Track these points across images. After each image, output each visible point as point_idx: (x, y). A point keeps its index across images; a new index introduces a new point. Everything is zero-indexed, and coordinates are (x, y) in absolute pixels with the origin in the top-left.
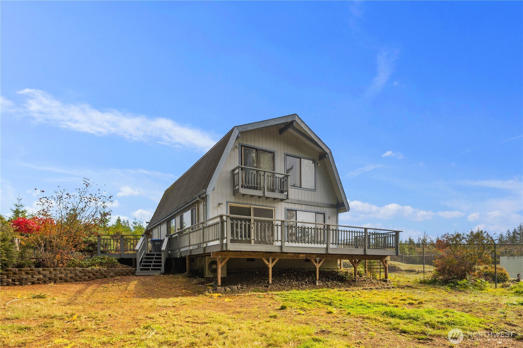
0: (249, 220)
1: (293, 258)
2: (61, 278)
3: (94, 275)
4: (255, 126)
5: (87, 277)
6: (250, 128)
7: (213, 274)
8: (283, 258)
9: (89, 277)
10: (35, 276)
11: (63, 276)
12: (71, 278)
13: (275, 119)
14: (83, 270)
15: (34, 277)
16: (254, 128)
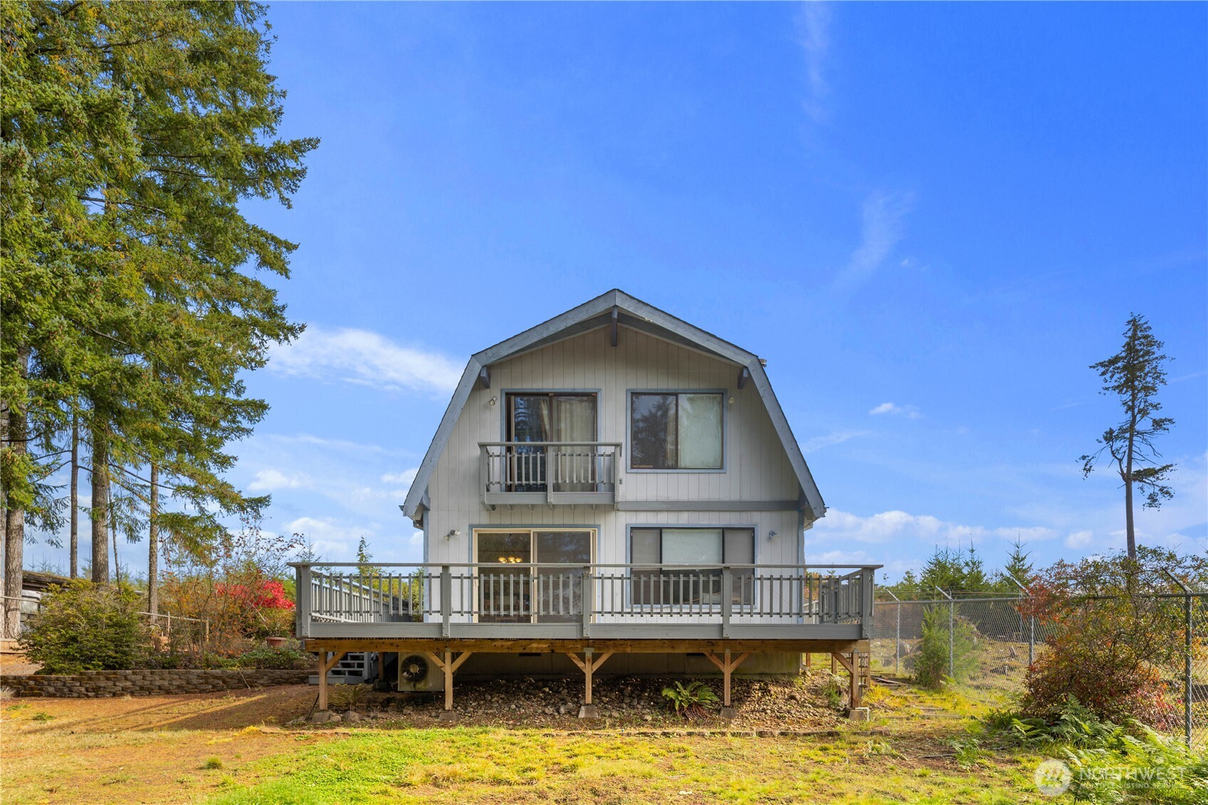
0: (526, 571)
1: (510, 651)
2: (160, 688)
3: (224, 682)
4: (516, 344)
5: (211, 687)
6: (505, 352)
7: (412, 683)
8: (484, 651)
9: (214, 686)
10: (117, 684)
11: (166, 683)
12: (179, 687)
13: (563, 317)
14: (205, 673)
15: (116, 686)
16: (516, 349)
